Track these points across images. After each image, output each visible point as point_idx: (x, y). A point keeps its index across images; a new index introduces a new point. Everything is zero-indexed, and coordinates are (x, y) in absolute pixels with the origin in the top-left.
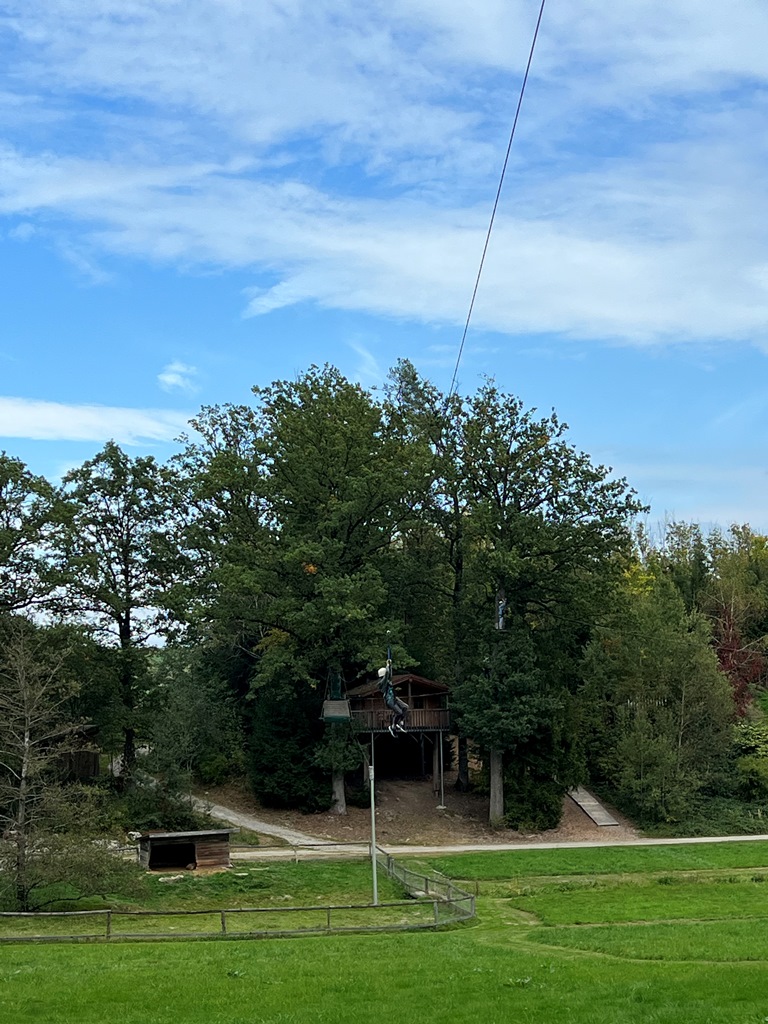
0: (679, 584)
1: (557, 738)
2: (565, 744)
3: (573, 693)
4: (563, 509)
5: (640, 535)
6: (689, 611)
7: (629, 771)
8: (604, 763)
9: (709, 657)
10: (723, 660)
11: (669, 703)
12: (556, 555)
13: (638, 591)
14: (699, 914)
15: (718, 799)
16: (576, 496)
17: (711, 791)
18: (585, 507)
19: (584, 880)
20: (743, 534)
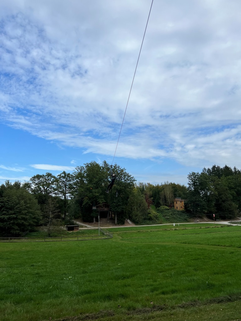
0: (141, 191)
1: (124, 212)
2: (125, 213)
3: (127, 205)
4: (125, 180)
5: (135, 184)
6: (142, 194)
7: (134, 216)
8: (131, 215)
9: (144, 200)
10: (146, 201)
11: (139, 207)
12: (124, 187)
13: (135, 192)
14: (143, 236)
15: (146, 220)
16: (127, 179)
17: (145, 219)
18: (128, 180)
19: (128, 232)
20: (149, 184)
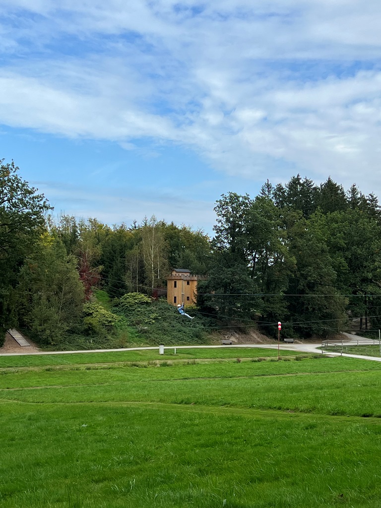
0: (65, 242)
1: (5, 307)
2: (9, 310)
3: (14, 288)
4: (15, 205)
5: (49, 220)
6: (68, 254)
7: (37, 322)
8: (26, 319)
9: (76, 274)
10: (81, 276)
11: (57, 294)
12: (9, 226)
13: (47, 244)
14: (62, 384)
15: (75, 335)
16: (21, 200)
17: (72, 332)
18: (25, 205)
19: (12, 370)
20: (94, 223)
